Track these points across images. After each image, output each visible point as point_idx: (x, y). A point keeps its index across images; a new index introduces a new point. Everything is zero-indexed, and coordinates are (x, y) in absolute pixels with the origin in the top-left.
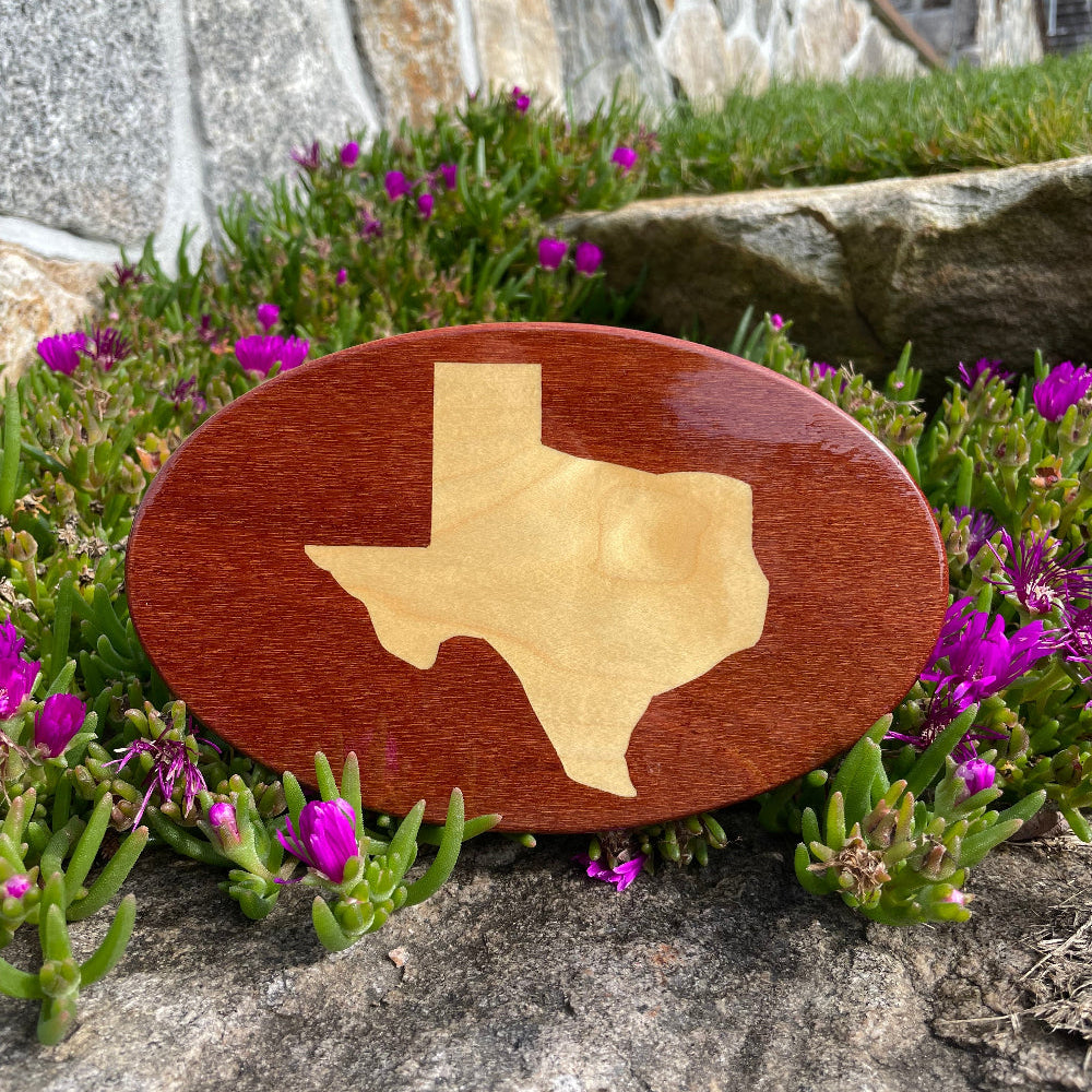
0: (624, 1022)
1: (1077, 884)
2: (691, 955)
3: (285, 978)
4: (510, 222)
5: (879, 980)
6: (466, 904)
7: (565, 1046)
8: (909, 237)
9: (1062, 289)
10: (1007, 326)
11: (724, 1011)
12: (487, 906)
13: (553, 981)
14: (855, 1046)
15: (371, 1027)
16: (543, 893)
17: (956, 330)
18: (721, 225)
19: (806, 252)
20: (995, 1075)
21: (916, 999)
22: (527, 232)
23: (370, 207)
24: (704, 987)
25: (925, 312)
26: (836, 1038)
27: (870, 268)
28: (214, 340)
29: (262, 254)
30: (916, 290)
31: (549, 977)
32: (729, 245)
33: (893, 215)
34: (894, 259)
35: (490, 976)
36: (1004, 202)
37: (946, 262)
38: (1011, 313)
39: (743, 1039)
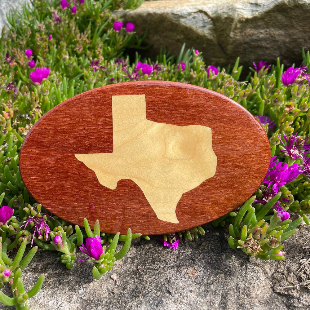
0: (187, 296)
1: (306, 238)
2: (200, 271)
3: (83, 288)
4: (102, 15)
5: (256, 275)
6: (129, 257)
7: (172, 306)
8: (236, 21)
9: (284, 36)
10: (267, 48)
11: (213, 289)
12: (136, 257)
13: (163, 283)
14: (253, 298)
15: (111, 302)
16: (151, 251)
17: (250, 49)
18: (173, 16)
19: (202, 25)
20: (294, 304)
21: (267, 280)
22: (107, 18)
23: (56, 12)
24: (206, 281)
25: (240, 44)
26: (247, 295)
27: (223, 30)
28: (11, 61)
29: (22, 29)
30: (238, 37)
31: (161, 282)
32: (176, 22)
33: (230, 13)
34: (231, 28)
35: (143, 283)
36: (266, 9)
37: (247, 28)
38: (268, 44)
39: (220, 298)
